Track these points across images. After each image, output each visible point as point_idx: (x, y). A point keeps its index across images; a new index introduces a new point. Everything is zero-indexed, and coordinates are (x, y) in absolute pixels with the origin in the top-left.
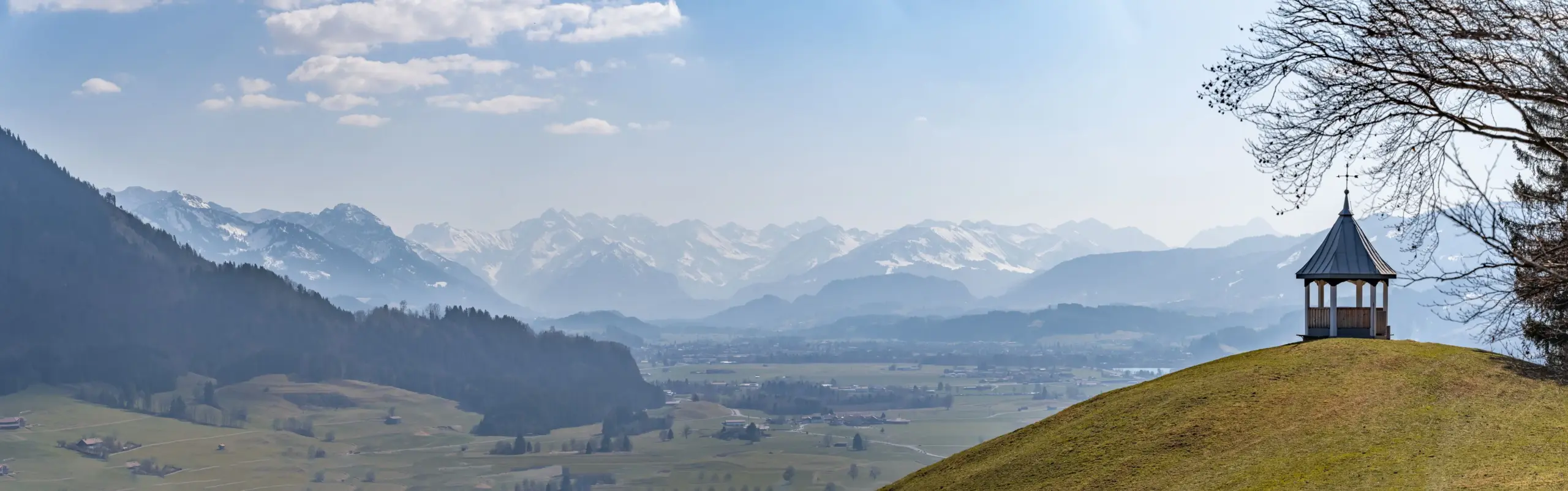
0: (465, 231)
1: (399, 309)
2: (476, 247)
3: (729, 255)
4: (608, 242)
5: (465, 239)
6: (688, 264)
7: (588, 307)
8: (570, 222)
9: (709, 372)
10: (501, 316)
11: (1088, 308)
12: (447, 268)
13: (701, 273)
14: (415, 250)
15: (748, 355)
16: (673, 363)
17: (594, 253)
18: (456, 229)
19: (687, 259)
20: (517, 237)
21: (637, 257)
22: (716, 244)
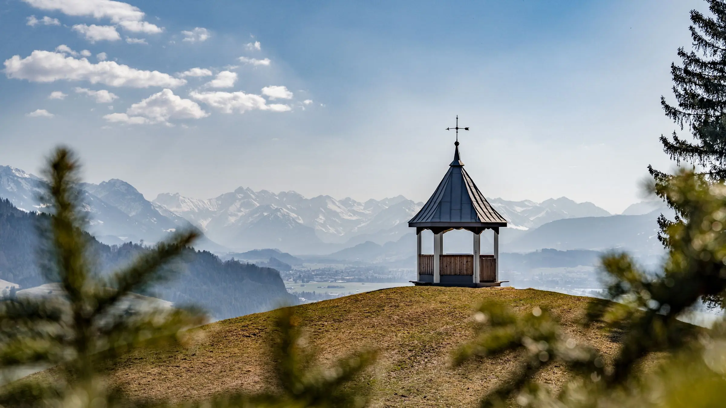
0: (189, 199)
1: (139, 244)
2: (195, 209)
3: (346, 217)
4: (274, 208)
5: (188, 204)
6: (322, 222)
7: (261, 246)
8: (252, 195)
9: (329, 287)
10: (202, 251)
11: (560, 251)
12: (176, 220)
13: (329, 227)
14: (157, 209)
15: (353, 277)
16: (308, 282)
17: (265, 214)
18: (184, 197)
19: (321, 219)
20: (220, 203)
21: (291, 217)
22: (338, 210)
